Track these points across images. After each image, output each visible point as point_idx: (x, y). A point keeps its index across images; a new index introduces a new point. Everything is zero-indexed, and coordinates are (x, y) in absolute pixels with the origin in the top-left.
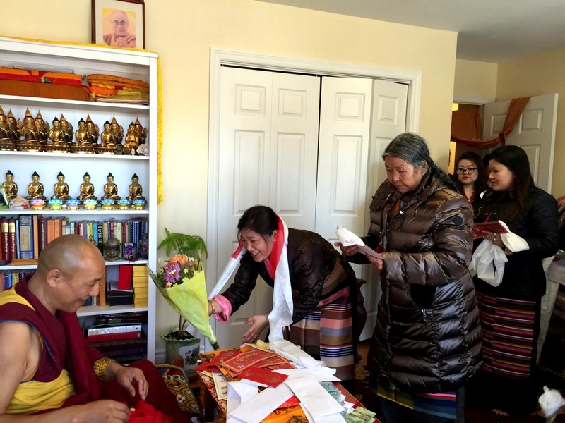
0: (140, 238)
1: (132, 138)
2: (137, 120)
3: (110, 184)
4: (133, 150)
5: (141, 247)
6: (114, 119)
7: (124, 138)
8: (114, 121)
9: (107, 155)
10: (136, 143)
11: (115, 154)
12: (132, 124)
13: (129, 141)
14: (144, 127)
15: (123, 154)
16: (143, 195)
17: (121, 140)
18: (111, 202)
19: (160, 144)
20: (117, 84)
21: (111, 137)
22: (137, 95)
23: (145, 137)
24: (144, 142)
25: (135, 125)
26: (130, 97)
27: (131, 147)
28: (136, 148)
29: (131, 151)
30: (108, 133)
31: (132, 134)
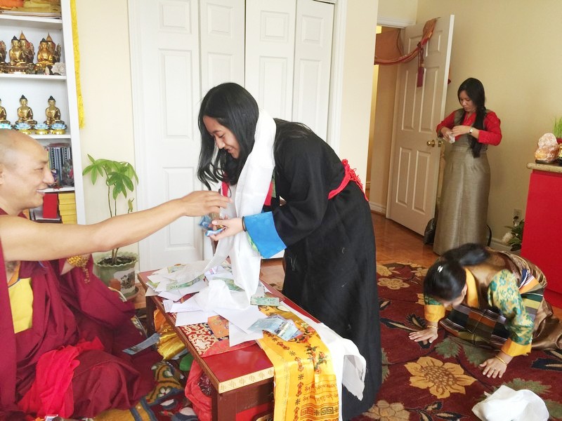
0: (62, 165)
1: (45, 56)
2: (49, 37)
3: (24, 107)
4: (47, 69)
5: (65, 174)
6: (22, 34)
7: (35, 57)
8: (23, 38)
9: (18, 74)
10: (49, 61)
11: (27, 73)
12: (43, 40)
13: (42, 60)
14: (57, 45)
15: (36, 74)
16: (62, 119)
17: (33, 58)
18: (27, 126)
19: (77, 62)
21: (21, 55)
22: (48, 8)
23: (59, 55)
24: (59, 61)
25: (47, 42)
26: (40, 9)
27: (45, 66)
28: (50, 67)
29: (44, 71)
30: (17, 50)
31: (44, 52)
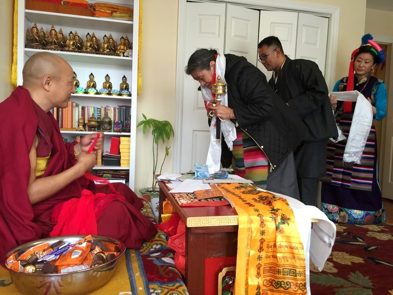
1: (122, 47)
2: (127, 37)
3: (107, 82)
4: (122, 54)
6: (111, 35)
8: (111, 37)
10: (124, 50)
12: (122, 38)
13: (120, 49)
20: (113, 9)
21: (108, 46)
22: (126, 16)
28: (123, 53)
30: (106, 44)
31: (122, 45)
